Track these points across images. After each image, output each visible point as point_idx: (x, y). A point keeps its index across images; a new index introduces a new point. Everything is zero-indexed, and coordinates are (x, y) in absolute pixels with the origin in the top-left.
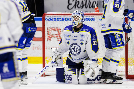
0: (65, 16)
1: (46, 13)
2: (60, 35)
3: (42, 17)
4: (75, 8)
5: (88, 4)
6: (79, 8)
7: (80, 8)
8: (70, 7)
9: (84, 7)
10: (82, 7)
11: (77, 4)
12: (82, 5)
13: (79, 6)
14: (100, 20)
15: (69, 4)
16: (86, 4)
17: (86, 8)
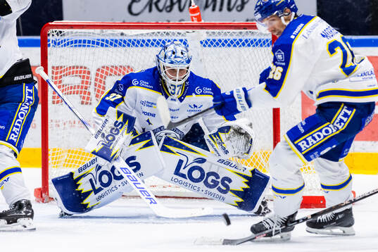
1: (50, 23)
2: (86, 88)
3: (39, 38)
4: (150, 10)
5: (186, 1)
6: (160, 11)
7: (164, 12)
8: (136, 7)
9: (176, 7)
10: (168, 9)
12: (168, 4)
13: (161, 5)
15: (134, 0)
17: (181, 10)
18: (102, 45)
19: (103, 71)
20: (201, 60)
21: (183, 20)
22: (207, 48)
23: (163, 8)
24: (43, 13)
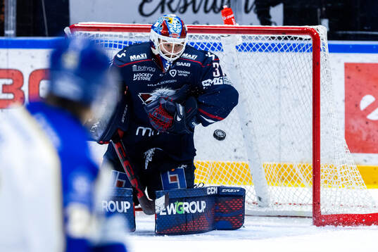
0: (133, 33)
1: (76, 25)
4: (163, 11)
5: (201, 2)
6: (173, 11)
7: (177, 12)
8: (148, 8)
9: (190, 8)
10: (182, 10)
12: (182, 4)
13: (174, 6)
14: (237, 47)
15: (145, 0)
16: (194, 2)
17: (195, 11)
20: (236, 67)
21: (197, 22)
22: (243, 53)
23: (176, 9)
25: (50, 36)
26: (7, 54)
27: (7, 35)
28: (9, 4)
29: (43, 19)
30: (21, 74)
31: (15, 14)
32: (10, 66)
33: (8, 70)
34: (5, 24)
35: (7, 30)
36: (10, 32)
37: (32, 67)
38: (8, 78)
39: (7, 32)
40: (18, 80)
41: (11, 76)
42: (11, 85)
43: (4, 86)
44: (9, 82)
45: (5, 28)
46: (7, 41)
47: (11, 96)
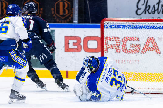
0: (128, 22)
1: (105, 19)
3: (100, 24)
4: (145, 13)
5: (161, 9)
6: (150, 13)
7: (151, 14)
8: (139, 12)
9: (156, 12)
10: (153, 13)
11: (148, 8)
12: (153, 10)
13: (150, 11)
15: (138, 9)
16: (158, 9)
17: (158, 13)
18: (128, 28)
19: (126, 39)
21: (159, 18)
24: (100, 14)
25: (92, 23)
26: (75, 30)
27: (74, 23)
28: (75, 10)
29: (89, 17)
30: (80, 38)
31: (78, 14)
32: (76, 35)
33: (75, 37)
34: (74, 18)
35: (75, 20)
36: (76, 21)
37: (85, 35)
38: (75, 40)
39: (74, 22)
40: (79, 41)
41: (76, 39)
42: (76, 43)
43: (74, 43)
44: (75, 41)
45: (74, 20)
46: (74, 25)
47: (76, 47)
